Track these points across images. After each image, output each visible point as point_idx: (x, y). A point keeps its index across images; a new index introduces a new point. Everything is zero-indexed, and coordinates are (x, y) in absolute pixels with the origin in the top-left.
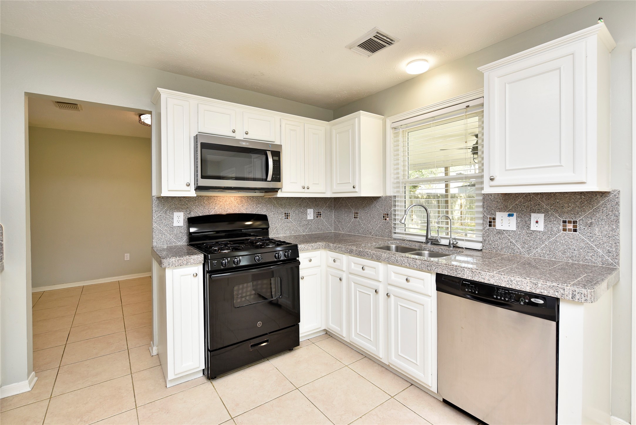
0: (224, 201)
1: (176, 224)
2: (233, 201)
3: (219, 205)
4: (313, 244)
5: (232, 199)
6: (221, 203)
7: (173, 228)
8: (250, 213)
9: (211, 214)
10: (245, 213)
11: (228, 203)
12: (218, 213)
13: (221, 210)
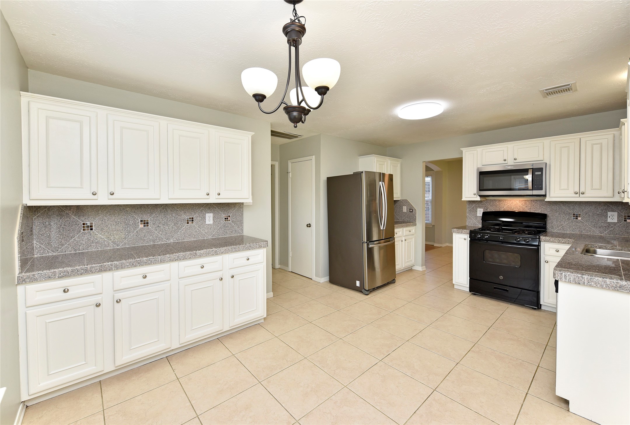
0: (510, 203)
1: (478, 215)
2: (518, 203)
3: (507, 205)
4: (560, 239)
5: (518, 202)
6: (509, 204)
7: (476, 216)
8: (533, 211)
9: (501, 211)
10: (529, 211)
11: (514, 204)
12: (506, 210)
13: (508, 209)
